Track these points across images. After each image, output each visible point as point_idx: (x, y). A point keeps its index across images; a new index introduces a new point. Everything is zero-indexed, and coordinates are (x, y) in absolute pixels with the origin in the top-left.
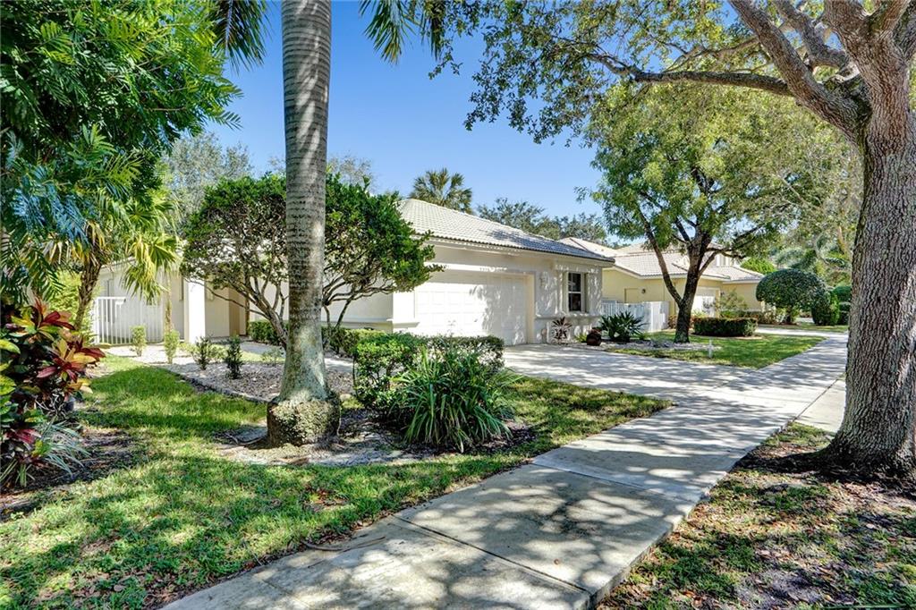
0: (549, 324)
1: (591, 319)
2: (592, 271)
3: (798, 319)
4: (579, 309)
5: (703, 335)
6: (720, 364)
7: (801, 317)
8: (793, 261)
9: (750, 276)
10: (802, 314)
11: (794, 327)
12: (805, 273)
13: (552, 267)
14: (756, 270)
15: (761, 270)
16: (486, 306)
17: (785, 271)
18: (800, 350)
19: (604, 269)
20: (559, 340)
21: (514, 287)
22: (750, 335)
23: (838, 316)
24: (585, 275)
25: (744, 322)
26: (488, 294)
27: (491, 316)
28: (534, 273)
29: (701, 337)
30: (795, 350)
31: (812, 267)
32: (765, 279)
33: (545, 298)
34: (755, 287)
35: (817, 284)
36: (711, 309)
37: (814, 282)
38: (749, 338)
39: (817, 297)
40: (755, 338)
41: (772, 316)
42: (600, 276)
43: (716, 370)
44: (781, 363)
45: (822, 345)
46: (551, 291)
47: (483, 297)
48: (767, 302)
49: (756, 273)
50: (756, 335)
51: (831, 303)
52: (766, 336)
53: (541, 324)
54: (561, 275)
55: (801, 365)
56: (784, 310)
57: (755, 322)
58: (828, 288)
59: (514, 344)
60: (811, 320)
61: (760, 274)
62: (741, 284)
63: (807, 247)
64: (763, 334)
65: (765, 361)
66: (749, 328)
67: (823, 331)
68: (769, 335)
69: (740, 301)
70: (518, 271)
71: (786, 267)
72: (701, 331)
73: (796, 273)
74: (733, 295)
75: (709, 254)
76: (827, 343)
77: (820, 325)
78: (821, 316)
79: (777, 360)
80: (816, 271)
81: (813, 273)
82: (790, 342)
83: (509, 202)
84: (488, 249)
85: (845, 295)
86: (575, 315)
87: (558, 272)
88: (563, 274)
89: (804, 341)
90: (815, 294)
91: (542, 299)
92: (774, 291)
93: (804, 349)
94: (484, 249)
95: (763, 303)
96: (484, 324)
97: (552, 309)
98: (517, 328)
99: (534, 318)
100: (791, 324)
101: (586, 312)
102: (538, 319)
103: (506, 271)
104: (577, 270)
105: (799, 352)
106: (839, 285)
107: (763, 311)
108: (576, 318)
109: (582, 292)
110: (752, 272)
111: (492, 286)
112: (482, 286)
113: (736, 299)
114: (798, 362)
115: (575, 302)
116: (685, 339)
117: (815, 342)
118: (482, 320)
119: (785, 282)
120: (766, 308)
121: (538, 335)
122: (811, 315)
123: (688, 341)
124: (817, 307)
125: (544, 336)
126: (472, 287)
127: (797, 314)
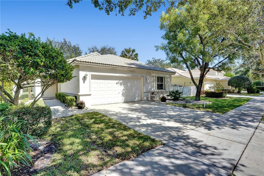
0: (149, 94)
1: (166, 92)
2: (167, 76)
3: (242, 92)
4: (162, 89)
5: (208, 97)
6: (207, 111)
7: (243, 91)
8: (240, 73)
9: (226, 78)
10: (244, 90)
11: (240, 94)
12: (245, 77)
13: (151, 74)
14: (228, 76)
15: (230, 76)
16: (123, 88)
17: (238, 76)
18: (242, 104)
19: (172, 76)
20: (152, 100)
21: (136, 82)
22: (224, 97)
23: (256, 90)
24: (164, 77)
25: (222, 93)
26: (124, 84)
27: (126, 92)
28: (143, 77)
29: (208, 98)
30: (240, 104)
31: (247, 75)
32: (231, 79)
33: (148, 85)
34: (228, 82)
35: (249, 80)
36: (211, 89)
37: (248, 79)
38: (224, 98)
39: (249, 85)
40: (226, 98)
41: (233, 91)
42: (170, 78)
43: (204, 115)
44: (233, 111)
45: (251, 101)
46: (150, 83)
47: (122, 85)
48: (231, 86)
49: (228, 77)
50: (227, 97)
51: (254, 87)
52: (230, 98)
53: (146, 94)
54: (154, 77)
55: (242, 112)
56: (237, 89)
57: (226, 93)
58: (253, 81)
59: (136, 101)
60: (246, 92)
61: (229, 78)
62: (222, 81)
63: (245, 69)
64: (229, 97)
65: (227, 110)
66: (224, 95)
67: (251, 96)
68: (231, 97)
69: (221, 86)
70: (136, 76)
71: (238, 75)
72: (208, 96)
73: (241, 77)
74: (219, 84)
75: (207, 69)
76: (253, 101)
77: (249, 93)
78: (250, 91)
79: (232, 109)
80: (248, 76)
81: (247, 77)
82: (239, 100)
83: (156, 59)
84: (121, 68)
85: (258, 84)
86: (160, 91)
87: (153, 76)
88: (155, 77)
89: (244, 100)
90: (248, 84)
91: (147, 85)
92: (234, 83)
93: (244, 103)
94: (119, 68)
95: (230, 87)
96: (122, 94)
97: (151, 89)
98: (137, 95)
99: (143, 92)
100: (239, 93)
101: (165, 90)
102: (144, 92)
103: (131, 76)
104: (161, 76)
105: (242, 105)
106: (256, 81)
107: (230, 89)
108: (160, 92)
109: (163, 83)
110: (227, 77)
111: (127, 81)
112: (121, 81)
113: (220, 85)
114: (241, 110)
115: (160, 87)
116: (199, 99)
117: (248, 100)
118: (122, 93)
119: (237, 80)
120: (231, 88)
121: (145, 98)
122: (246, 90)
123: (199, 100)
124: (248, 88)
125: (147, 98)
126: (117, 81)
127: (242, 90)
